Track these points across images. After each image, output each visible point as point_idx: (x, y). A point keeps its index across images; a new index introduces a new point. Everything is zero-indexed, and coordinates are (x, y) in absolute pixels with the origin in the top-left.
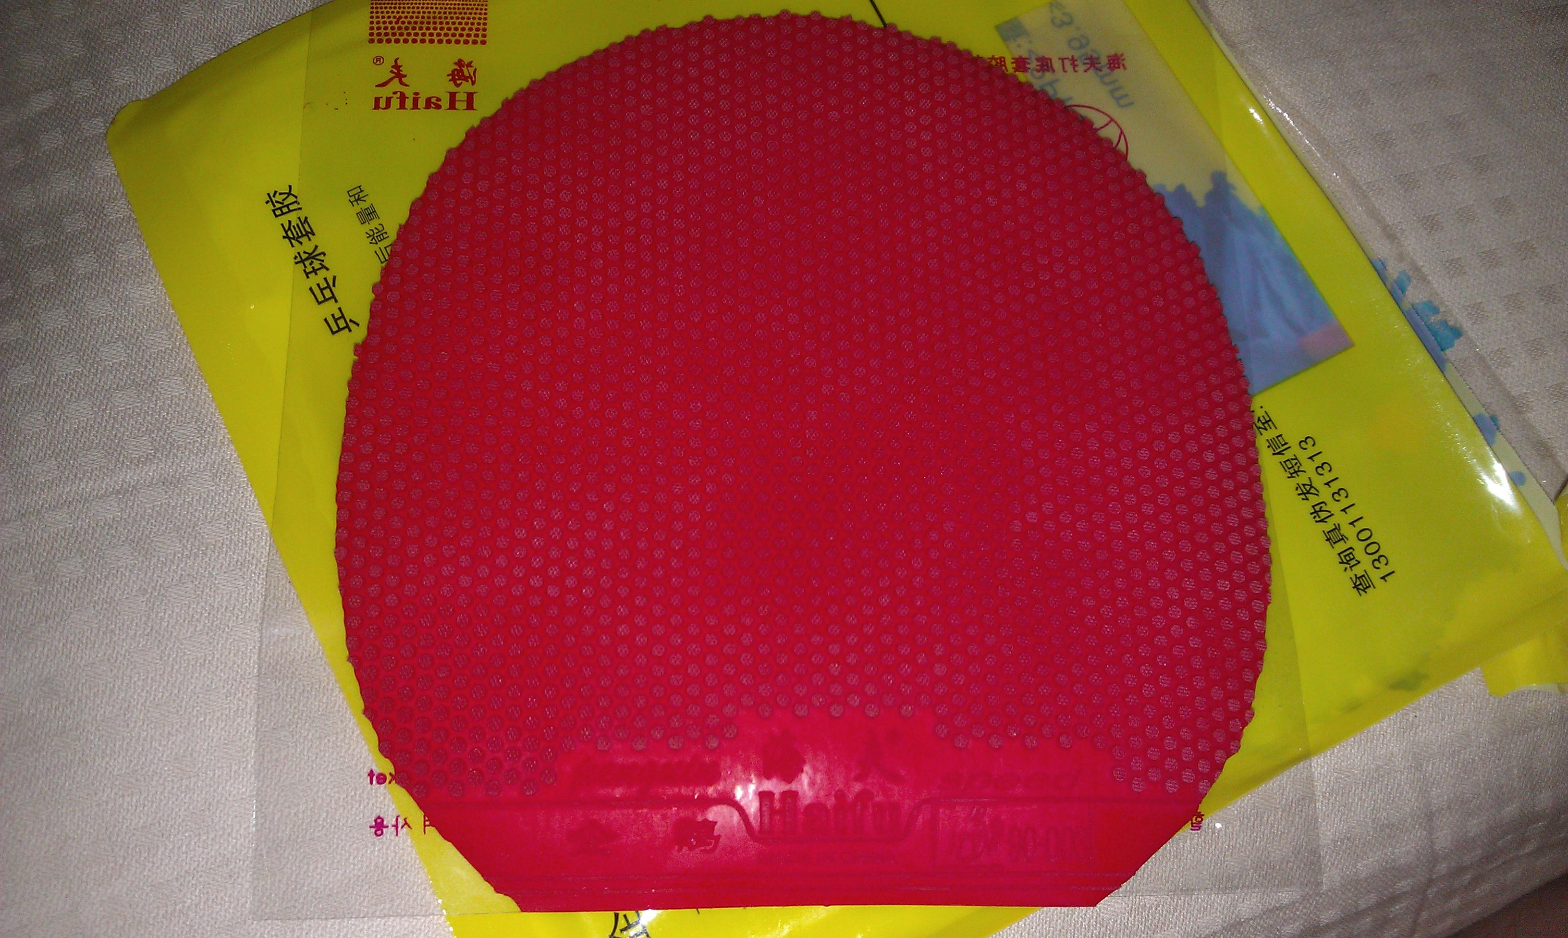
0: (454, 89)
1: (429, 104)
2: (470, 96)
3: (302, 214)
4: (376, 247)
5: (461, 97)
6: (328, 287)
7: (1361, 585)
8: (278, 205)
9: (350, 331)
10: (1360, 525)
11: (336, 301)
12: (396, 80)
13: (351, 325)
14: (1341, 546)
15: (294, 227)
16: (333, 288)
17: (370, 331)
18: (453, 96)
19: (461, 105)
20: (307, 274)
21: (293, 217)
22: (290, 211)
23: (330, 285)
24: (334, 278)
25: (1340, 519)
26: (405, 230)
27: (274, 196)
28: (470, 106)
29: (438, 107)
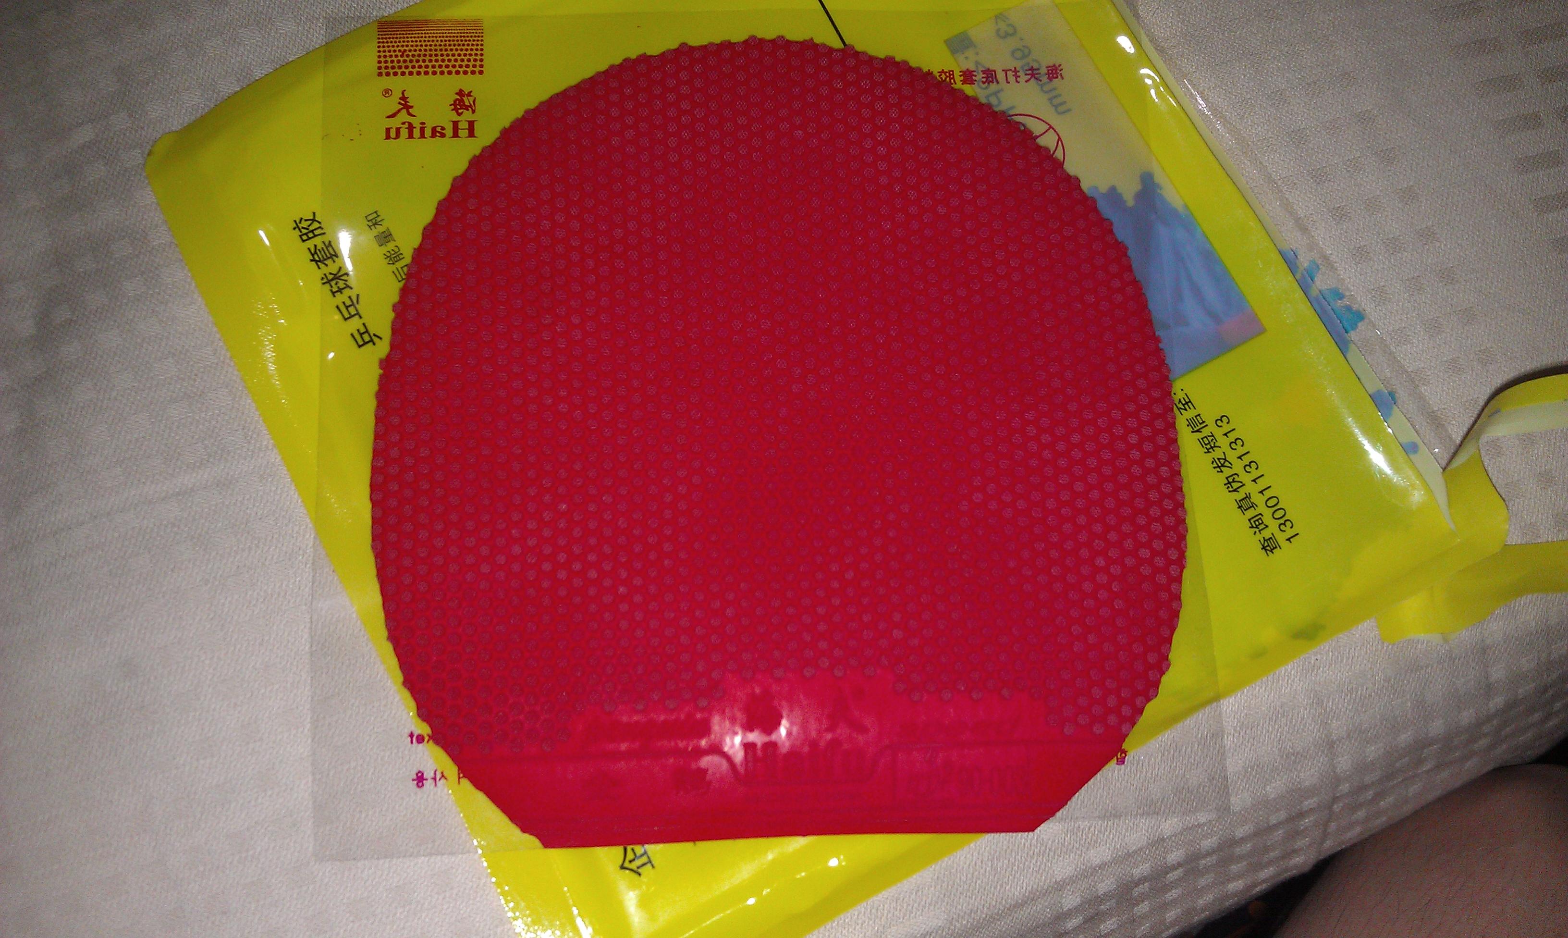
0: (456, 118)
1: (434, 133)
2: (471, 124)
3: (326, 239)
4: (393, 268)
5: (463, 125)
6: (353, 305)
7: (1269, 546)
8: (304, 231)
9: (374, 344)
10: (1267, 493)
11: (361, 317)
12: (404, 111)
13: (375, 339)
14: (1251, 513)
15: (319, 250)
16: (357, 306)
17: (393, 346)
18: (455, 124)
19: (463, 133)
20: (333, 293)
21: (318, 241)
22: (315, 236)
23: (353, 303)
24: (358, 295)
25: (1251, 488)
26: (418, 253)
27: (300, 223)
28: (471, 134)
29: (443, 135)
